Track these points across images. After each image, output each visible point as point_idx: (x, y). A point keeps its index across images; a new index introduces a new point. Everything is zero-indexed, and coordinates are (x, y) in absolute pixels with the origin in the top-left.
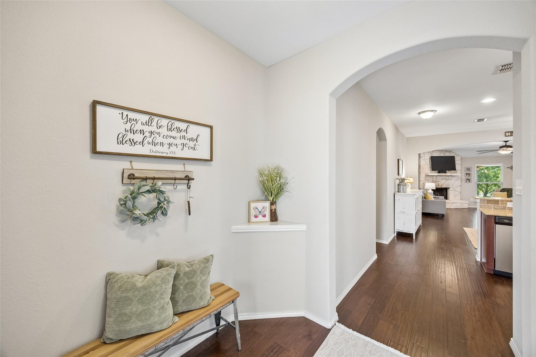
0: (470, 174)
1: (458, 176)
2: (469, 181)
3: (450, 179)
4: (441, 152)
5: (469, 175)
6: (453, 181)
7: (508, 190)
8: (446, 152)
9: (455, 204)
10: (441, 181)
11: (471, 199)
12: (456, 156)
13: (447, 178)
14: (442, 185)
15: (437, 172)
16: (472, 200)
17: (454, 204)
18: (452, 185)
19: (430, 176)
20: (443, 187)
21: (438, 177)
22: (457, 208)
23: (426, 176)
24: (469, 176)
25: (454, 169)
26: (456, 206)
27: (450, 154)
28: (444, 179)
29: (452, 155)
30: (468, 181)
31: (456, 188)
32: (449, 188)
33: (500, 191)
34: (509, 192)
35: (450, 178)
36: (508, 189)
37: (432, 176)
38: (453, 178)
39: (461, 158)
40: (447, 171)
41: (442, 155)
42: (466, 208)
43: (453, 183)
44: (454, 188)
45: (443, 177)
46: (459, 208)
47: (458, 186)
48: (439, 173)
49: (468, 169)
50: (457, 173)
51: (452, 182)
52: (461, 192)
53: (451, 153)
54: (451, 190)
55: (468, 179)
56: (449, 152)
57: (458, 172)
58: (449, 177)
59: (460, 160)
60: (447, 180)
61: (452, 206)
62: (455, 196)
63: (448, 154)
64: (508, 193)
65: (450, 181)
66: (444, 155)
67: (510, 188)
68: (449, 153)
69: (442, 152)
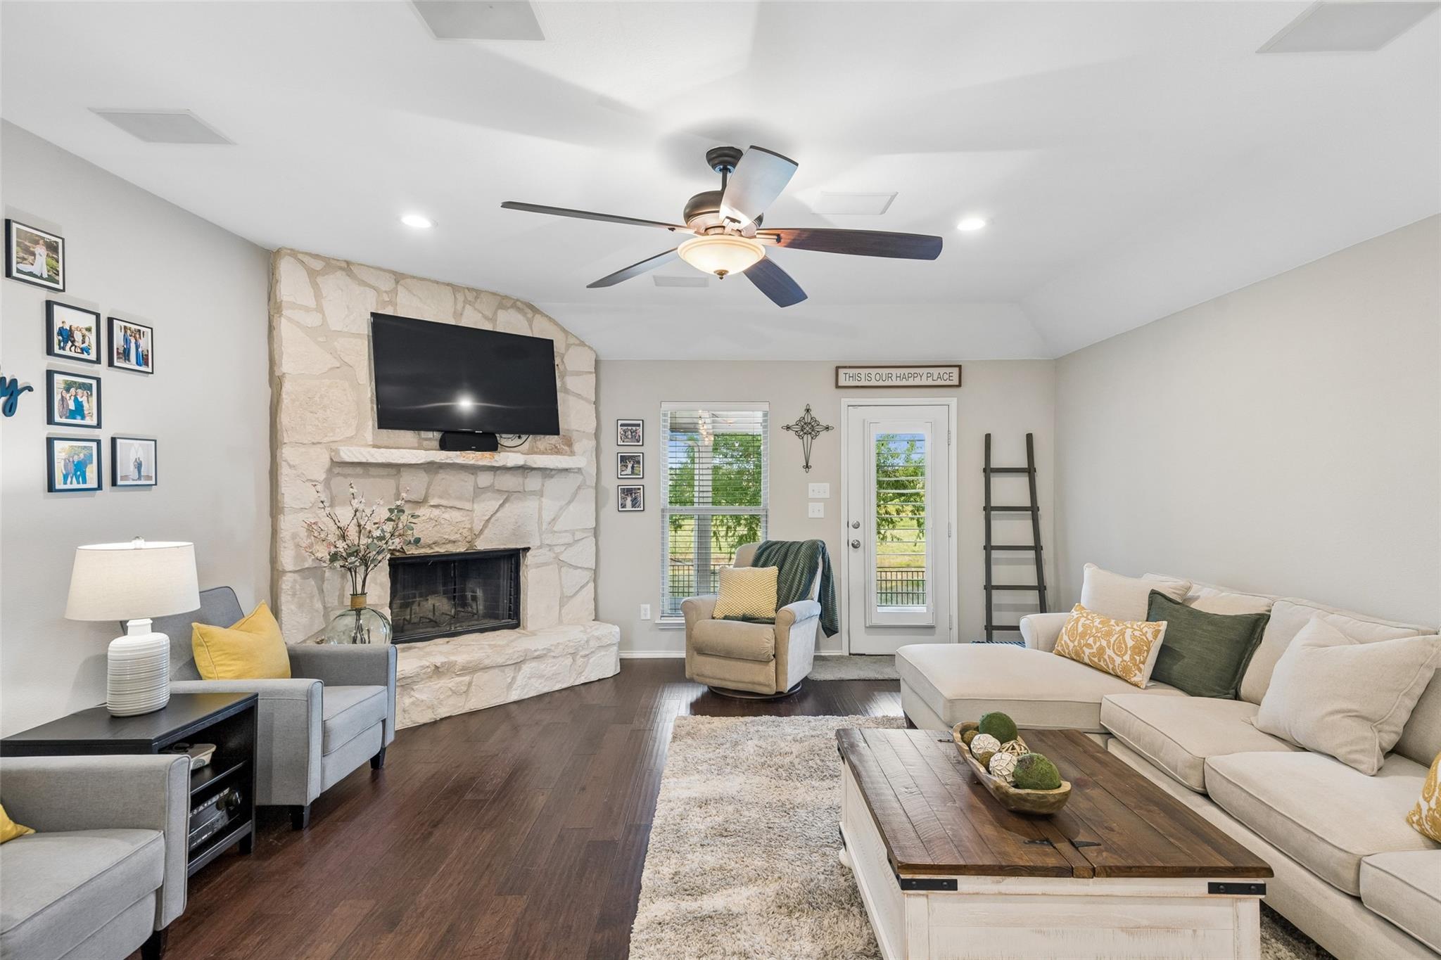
0: (639, 462)
1: (579, 470)
2: (635, 502)
3: (533, 493)
4: (466, 301)
5: (633, 467)
6: (549, 506)
7: (783, 551)
8: (501, 306)
9: (534, 664)
10: (467, 506)
11: (643, 606)
12: (568, 346)
13: (509, 482)
14: (471, 530)
15: (436, 444)
16: (649, 617)
17: (527, 668)
18: (544, 527)
19: (373, 471)
20: (482, 545)
21: (442, 476)
22: (546, 690)
23: (337, 470)
24: (633, 473)
25: (551, 426)
26: (541, 676)
27: (530, 322)
28: (490, 488)
29: (539, 329)
30: (629, 502)
31: (569, 545)
32: (528, 549)
33: (751, 558)
34: (787, 566)
35: (533, 482)
36: (783, 544)
37: (397, 468)
38: (552, 484)
39: (597, 362)
40: (505, 440)
41: (472, 319)
42: (599, 680)
43: (547, 517)
44: (557, 549)
45: (484, 479)
46: (556, 688)
47: (578, 536)
48: (444, 446)
49: (632, 431)
50: (572, 453)
51: (540, 509)
52: (596, 571)
53: (538, 316)
54: (538, 566)
55: (628, 492)
56: (519, 310)
57: (576, 447)
58: (520, 480)
59: (591, 373)
60: (508, 496)
61: (514, 678)
62: (564, 600)
63: (511, 323)
64: (780, 571)
65: (528, 507)
66: (487, 326)
67: (791, 540)
68: (520, 317)
69: (470, 297)
